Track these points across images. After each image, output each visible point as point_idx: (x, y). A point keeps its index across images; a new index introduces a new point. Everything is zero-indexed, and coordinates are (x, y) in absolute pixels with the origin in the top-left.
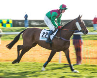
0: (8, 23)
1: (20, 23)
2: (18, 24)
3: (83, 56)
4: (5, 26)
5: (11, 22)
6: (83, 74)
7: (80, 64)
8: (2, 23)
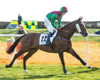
4: (30, 28)
5: (36, 24)
8: (27, 24)
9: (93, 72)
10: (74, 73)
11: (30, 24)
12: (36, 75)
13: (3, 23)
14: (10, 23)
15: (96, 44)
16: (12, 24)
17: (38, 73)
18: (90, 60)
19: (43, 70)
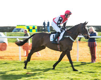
2: (42, 29)
4: (32, 31)
5: (36, 28)
6: (97, 71)
8: (29, 28)
10: (67, 67)
11: (31, 28)
12: (37, 68)
13: (10, 27)
14: (15, 27)
15: (85, 44)
16: (17, 28)
17: (39, 67)
18: (80, 56)
19: (43, 65)
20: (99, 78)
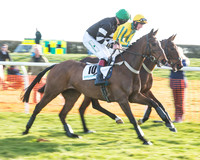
0: (59, 46)
1: (79, 47)
2: (76, 49)
3: (186, 107)
5: (64, 45)
7: (181, 122)
8: (49, 46)
9: (155, 128)
10: (123, 130)
14: (20, 43)
20: (187, 154)
